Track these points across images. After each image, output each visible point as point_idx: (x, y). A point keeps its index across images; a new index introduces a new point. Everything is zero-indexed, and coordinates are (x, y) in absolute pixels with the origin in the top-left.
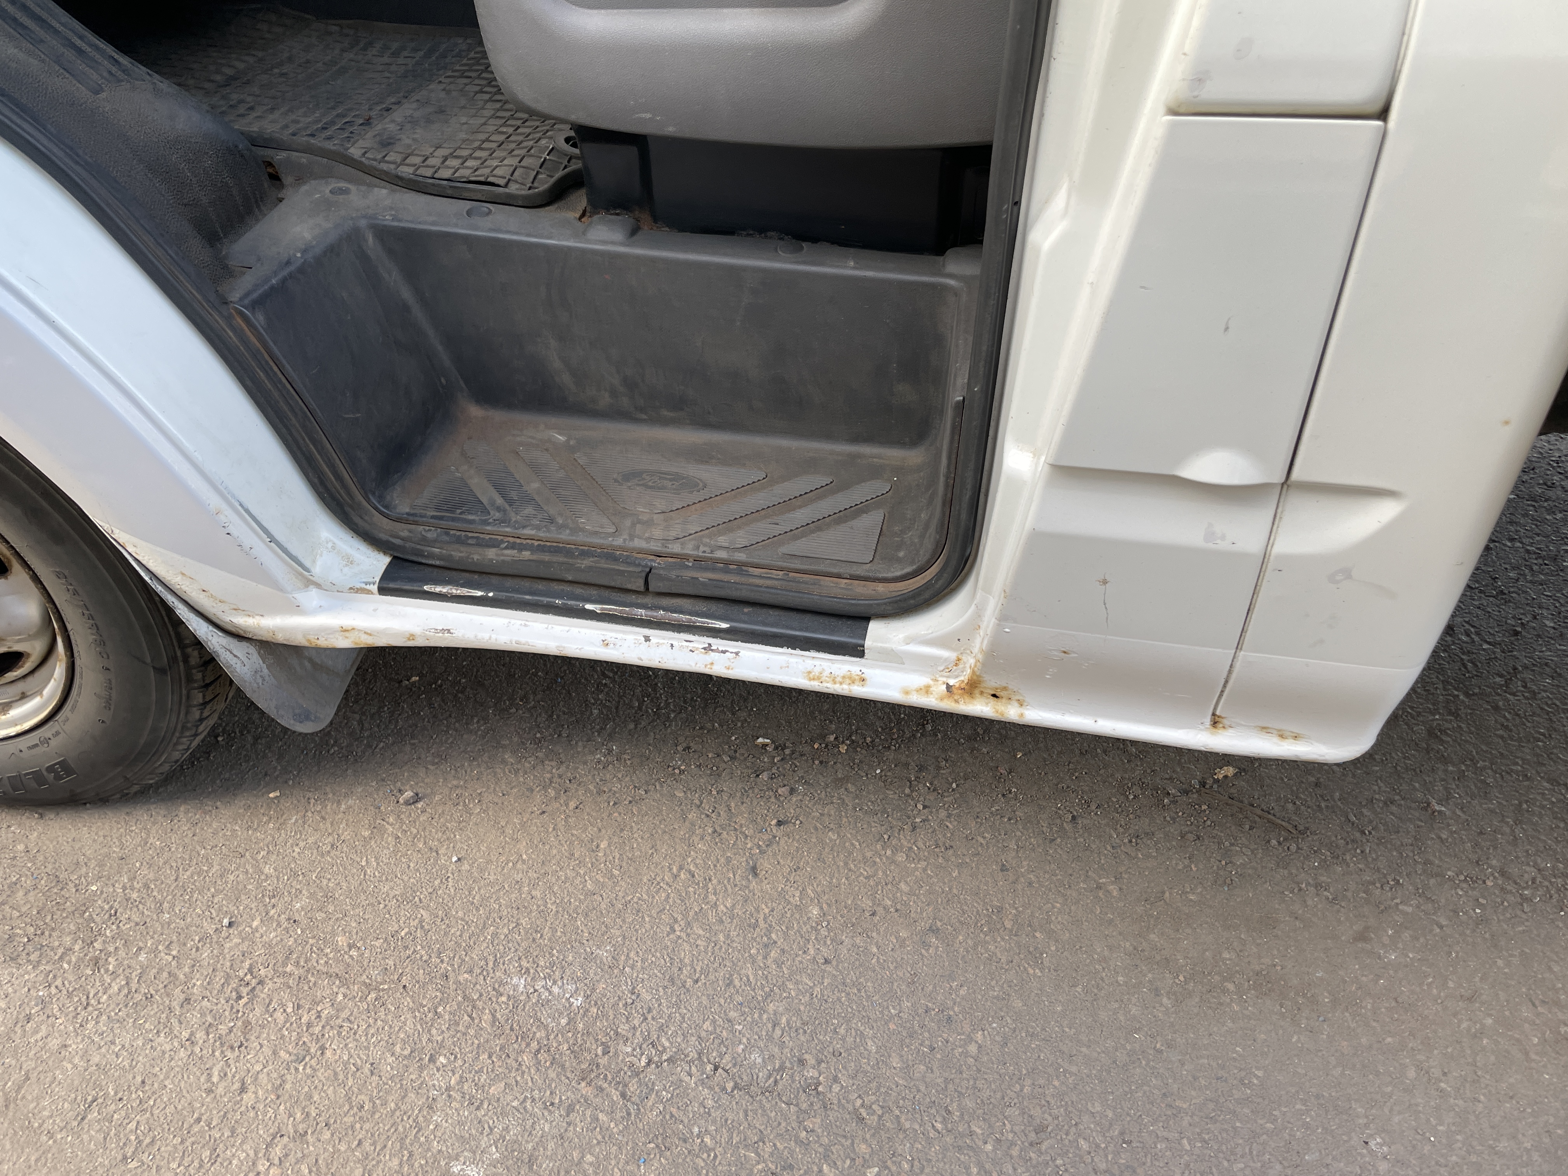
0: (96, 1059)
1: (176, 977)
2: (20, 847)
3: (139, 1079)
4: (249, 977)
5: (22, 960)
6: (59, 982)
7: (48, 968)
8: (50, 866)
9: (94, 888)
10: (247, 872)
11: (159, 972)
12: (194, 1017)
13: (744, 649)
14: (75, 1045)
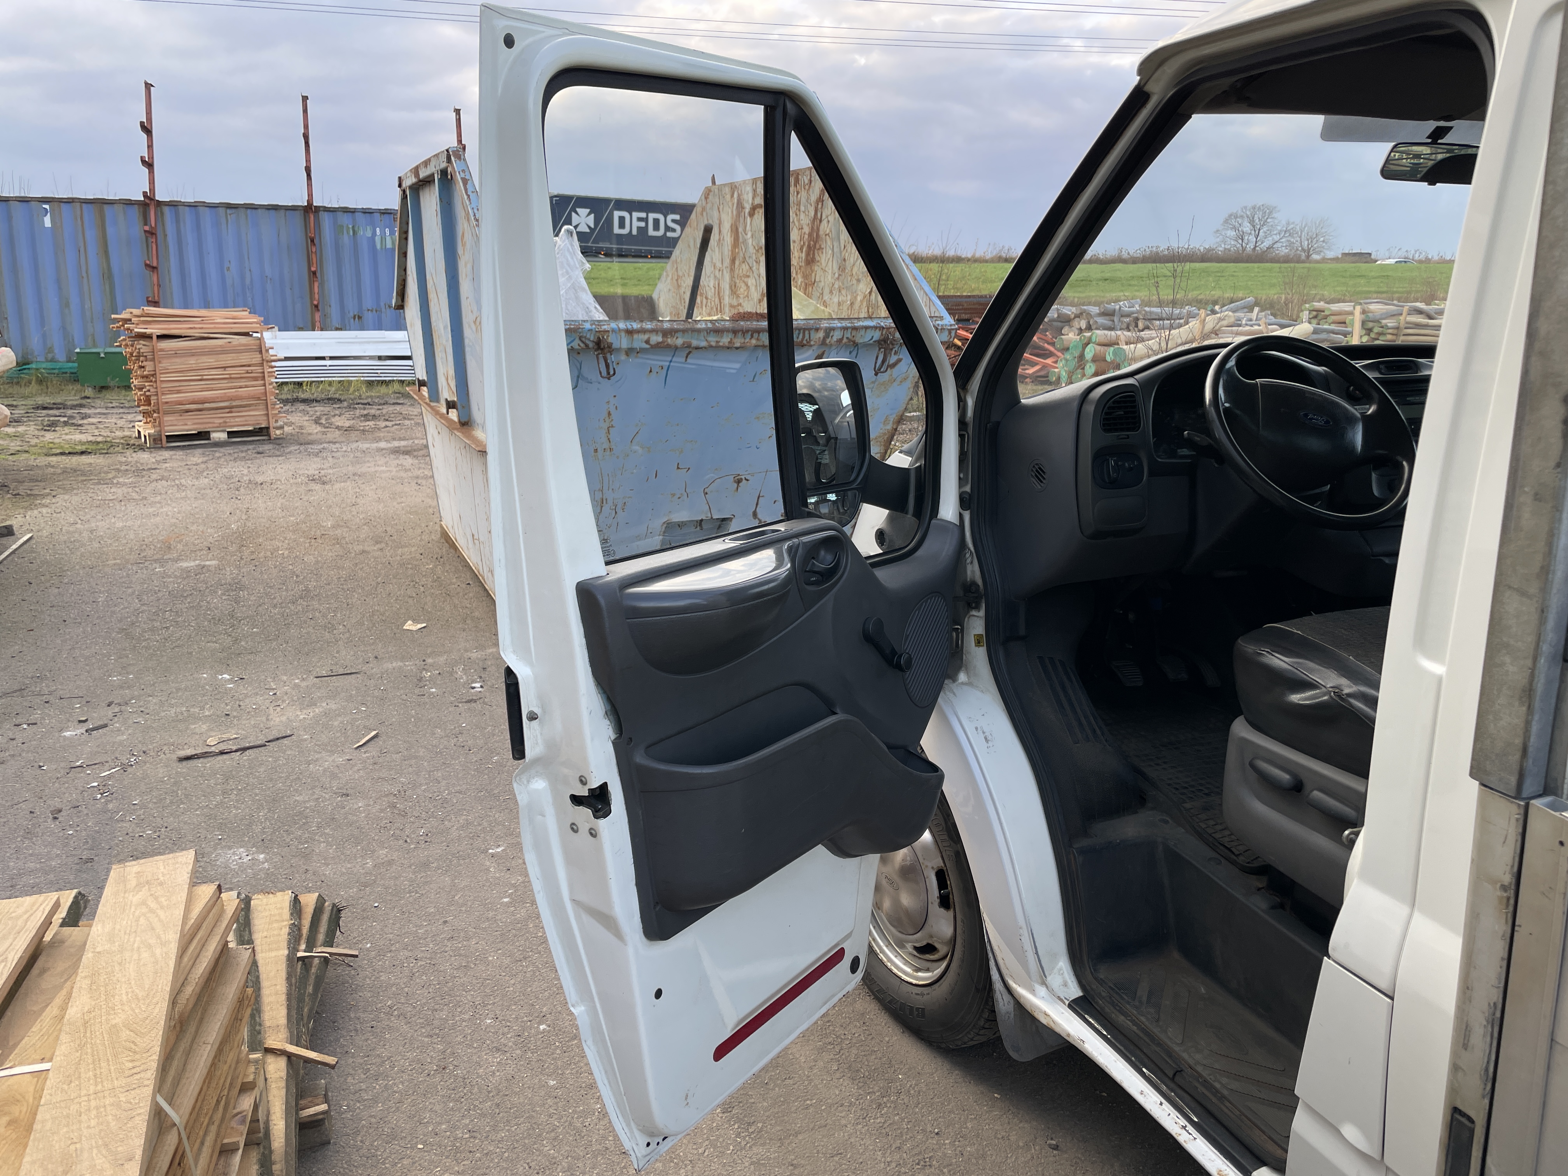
0: (852, 1140)
1: (902, 1136)
2: (887, 1039)
3: (861, 1160)
4: (928, 1160)
5: (856, 1082)
6: (861, 1101)
7: (862, 1093)
8: (891, 1055)
9: (900, 1076)
10: (960, 1119)
11: (899, 1129)
12: (897, 1156)
13: (1200, 1139)
14: (850, 1128)
